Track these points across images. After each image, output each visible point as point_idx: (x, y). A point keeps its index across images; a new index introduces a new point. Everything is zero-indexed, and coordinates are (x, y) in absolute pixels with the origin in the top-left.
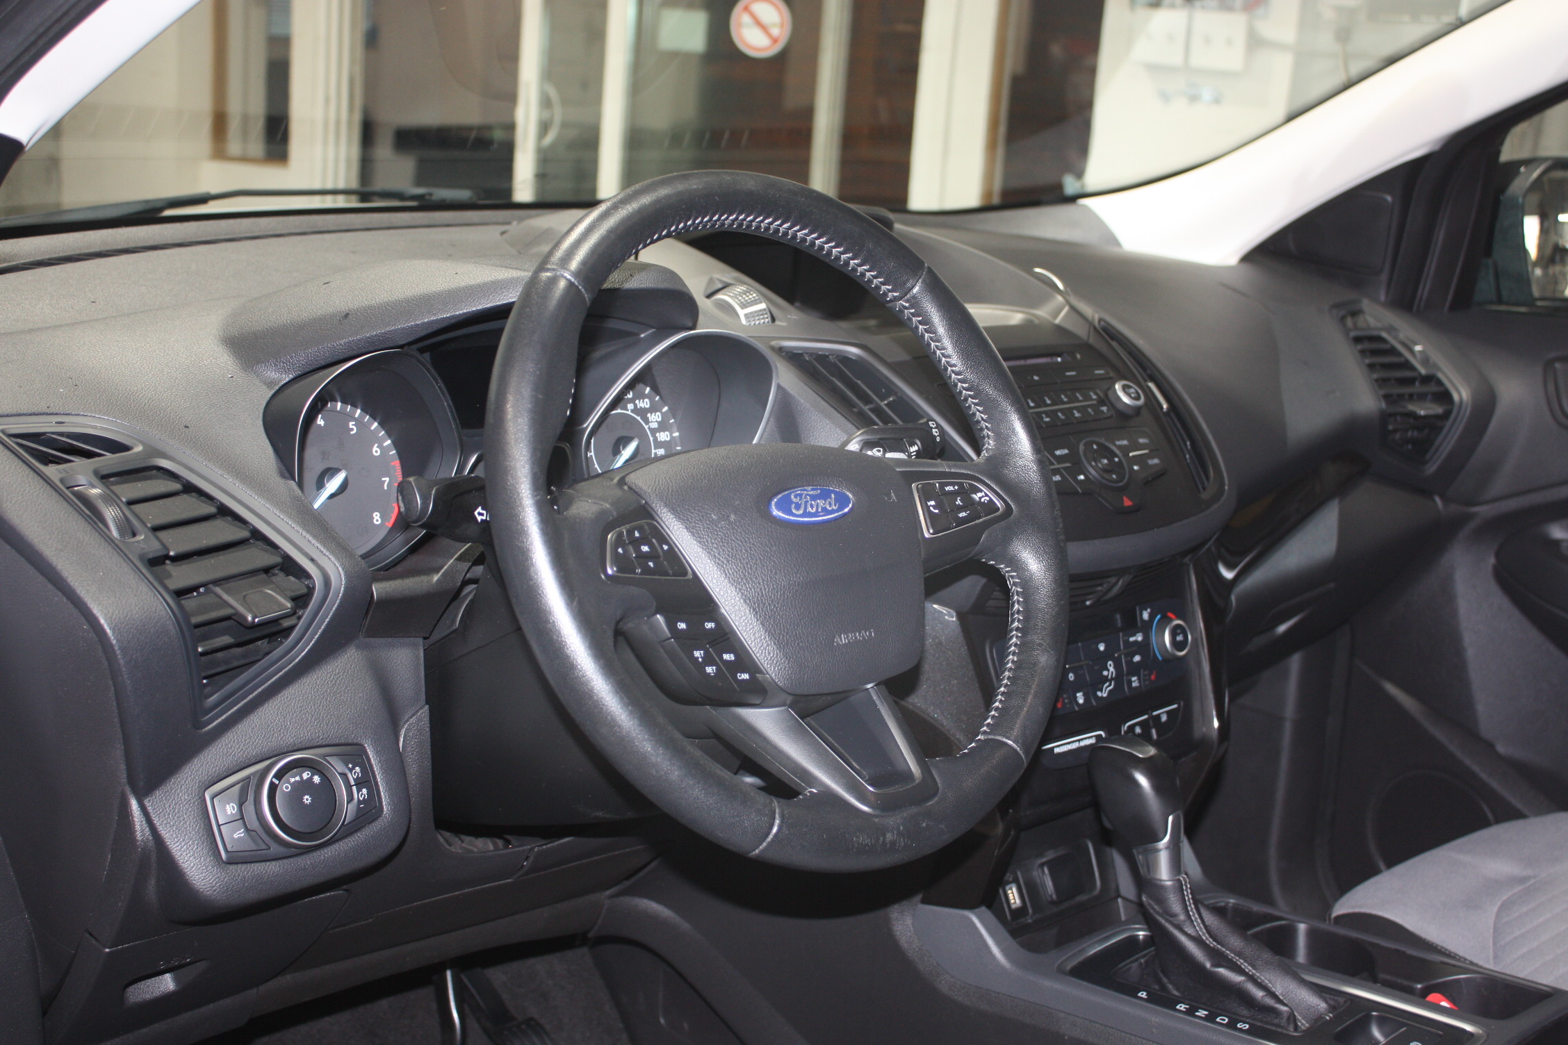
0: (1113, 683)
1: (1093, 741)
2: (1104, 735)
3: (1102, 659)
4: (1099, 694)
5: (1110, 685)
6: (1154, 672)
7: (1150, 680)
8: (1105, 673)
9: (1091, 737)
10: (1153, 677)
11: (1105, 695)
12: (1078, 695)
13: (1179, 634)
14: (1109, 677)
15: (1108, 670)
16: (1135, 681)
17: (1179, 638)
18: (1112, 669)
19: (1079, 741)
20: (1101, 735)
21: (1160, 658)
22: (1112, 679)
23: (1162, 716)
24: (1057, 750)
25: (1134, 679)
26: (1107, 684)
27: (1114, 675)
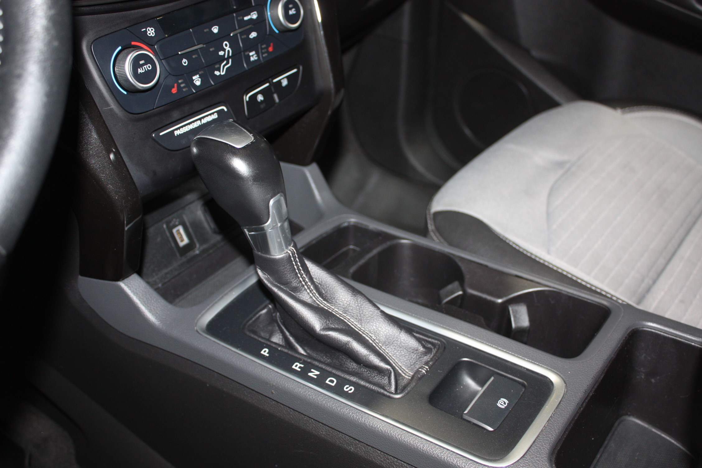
0: (230, 60)
1: (215, 116)
2: (226, 110)
3: (217, 41)
4: (217, 73)
5: (228, 63)
6: (272, 44)
7: (268, 52)
8: (221, 53)
9: (213, 113)
10: (271, 49)
11: (222, 74)
12: (194, 78)
13: (291, 9)
14: (226, 56)
15: (224, 50)
16: (252, 56)
17: (292, 12)
18: (228, 48)
19: (200, 119)
20: (223, 110)
21: (277, 31)
22: (229, 57)
23: (282, 81)
24: (177, 133)
25: (251, 54)
26: (225, 62)
27: (230, 54)
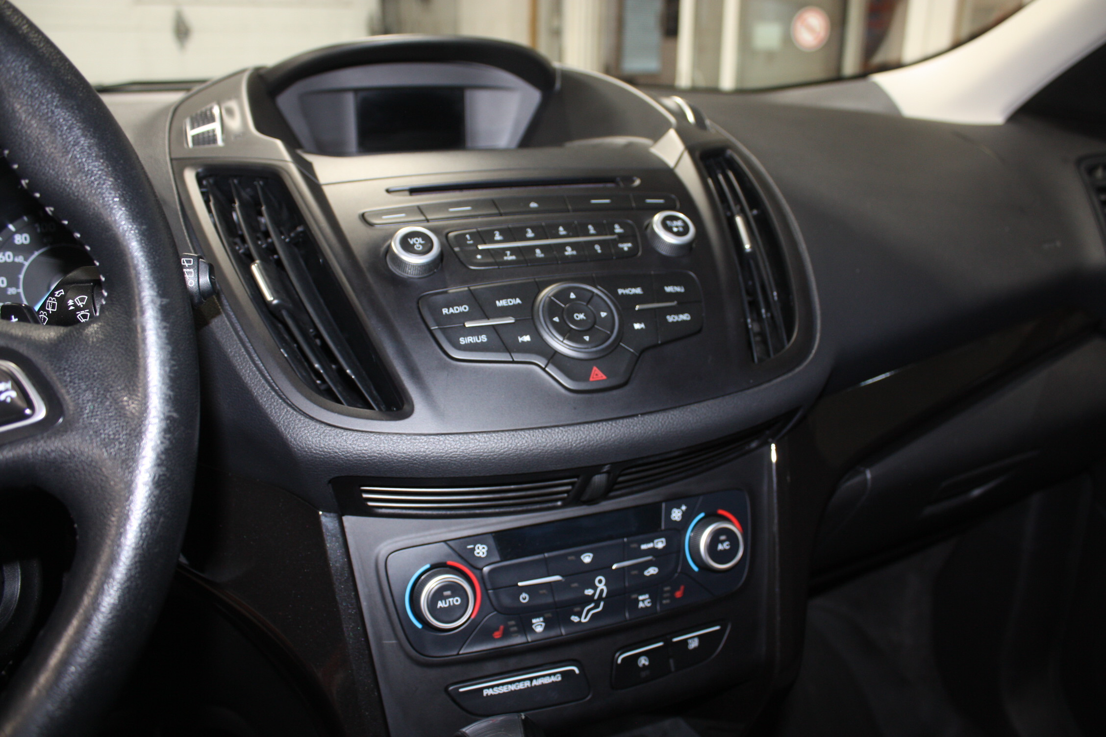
0: (602, 604)
1: (558, 678)
2: (577, 671)
3: (587, 575)
4: (575, 619)
5: (597, 606)
6: (682, 588)
7: (672, 597)
8: (589, 592)
9: (554, 674)
10: (678, 594)
11: (583, 620)
12: (534, 621)
13: (722, 542)
14: (596, 597)
15: (595, 588)
16: (643, 601)
17: (722, 547)
18: (601, 586)
19: (531, 679)
20: (573, 671)
21: (696, 569)
22: (600, 598)
23: (690, 641)
24: (486, 692)
25: (641, 598)
26: (592, 605)
27: (604, 595)
